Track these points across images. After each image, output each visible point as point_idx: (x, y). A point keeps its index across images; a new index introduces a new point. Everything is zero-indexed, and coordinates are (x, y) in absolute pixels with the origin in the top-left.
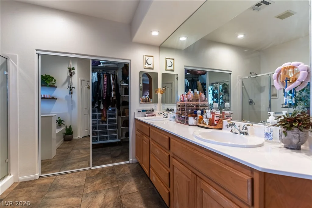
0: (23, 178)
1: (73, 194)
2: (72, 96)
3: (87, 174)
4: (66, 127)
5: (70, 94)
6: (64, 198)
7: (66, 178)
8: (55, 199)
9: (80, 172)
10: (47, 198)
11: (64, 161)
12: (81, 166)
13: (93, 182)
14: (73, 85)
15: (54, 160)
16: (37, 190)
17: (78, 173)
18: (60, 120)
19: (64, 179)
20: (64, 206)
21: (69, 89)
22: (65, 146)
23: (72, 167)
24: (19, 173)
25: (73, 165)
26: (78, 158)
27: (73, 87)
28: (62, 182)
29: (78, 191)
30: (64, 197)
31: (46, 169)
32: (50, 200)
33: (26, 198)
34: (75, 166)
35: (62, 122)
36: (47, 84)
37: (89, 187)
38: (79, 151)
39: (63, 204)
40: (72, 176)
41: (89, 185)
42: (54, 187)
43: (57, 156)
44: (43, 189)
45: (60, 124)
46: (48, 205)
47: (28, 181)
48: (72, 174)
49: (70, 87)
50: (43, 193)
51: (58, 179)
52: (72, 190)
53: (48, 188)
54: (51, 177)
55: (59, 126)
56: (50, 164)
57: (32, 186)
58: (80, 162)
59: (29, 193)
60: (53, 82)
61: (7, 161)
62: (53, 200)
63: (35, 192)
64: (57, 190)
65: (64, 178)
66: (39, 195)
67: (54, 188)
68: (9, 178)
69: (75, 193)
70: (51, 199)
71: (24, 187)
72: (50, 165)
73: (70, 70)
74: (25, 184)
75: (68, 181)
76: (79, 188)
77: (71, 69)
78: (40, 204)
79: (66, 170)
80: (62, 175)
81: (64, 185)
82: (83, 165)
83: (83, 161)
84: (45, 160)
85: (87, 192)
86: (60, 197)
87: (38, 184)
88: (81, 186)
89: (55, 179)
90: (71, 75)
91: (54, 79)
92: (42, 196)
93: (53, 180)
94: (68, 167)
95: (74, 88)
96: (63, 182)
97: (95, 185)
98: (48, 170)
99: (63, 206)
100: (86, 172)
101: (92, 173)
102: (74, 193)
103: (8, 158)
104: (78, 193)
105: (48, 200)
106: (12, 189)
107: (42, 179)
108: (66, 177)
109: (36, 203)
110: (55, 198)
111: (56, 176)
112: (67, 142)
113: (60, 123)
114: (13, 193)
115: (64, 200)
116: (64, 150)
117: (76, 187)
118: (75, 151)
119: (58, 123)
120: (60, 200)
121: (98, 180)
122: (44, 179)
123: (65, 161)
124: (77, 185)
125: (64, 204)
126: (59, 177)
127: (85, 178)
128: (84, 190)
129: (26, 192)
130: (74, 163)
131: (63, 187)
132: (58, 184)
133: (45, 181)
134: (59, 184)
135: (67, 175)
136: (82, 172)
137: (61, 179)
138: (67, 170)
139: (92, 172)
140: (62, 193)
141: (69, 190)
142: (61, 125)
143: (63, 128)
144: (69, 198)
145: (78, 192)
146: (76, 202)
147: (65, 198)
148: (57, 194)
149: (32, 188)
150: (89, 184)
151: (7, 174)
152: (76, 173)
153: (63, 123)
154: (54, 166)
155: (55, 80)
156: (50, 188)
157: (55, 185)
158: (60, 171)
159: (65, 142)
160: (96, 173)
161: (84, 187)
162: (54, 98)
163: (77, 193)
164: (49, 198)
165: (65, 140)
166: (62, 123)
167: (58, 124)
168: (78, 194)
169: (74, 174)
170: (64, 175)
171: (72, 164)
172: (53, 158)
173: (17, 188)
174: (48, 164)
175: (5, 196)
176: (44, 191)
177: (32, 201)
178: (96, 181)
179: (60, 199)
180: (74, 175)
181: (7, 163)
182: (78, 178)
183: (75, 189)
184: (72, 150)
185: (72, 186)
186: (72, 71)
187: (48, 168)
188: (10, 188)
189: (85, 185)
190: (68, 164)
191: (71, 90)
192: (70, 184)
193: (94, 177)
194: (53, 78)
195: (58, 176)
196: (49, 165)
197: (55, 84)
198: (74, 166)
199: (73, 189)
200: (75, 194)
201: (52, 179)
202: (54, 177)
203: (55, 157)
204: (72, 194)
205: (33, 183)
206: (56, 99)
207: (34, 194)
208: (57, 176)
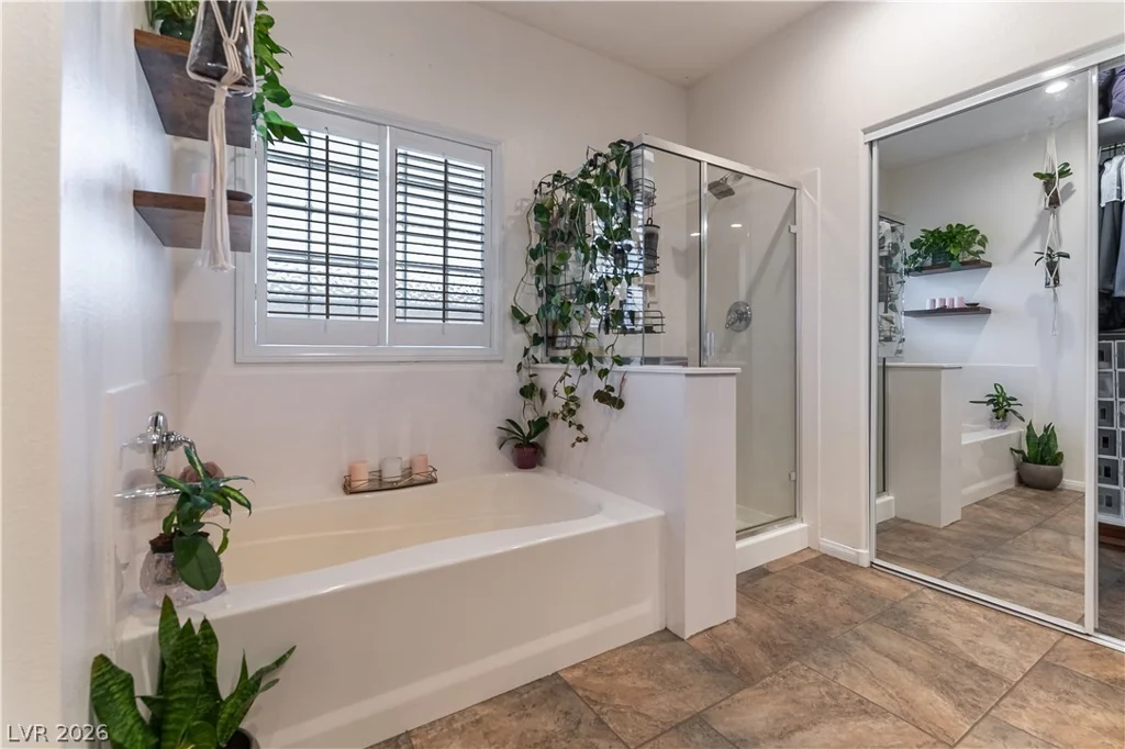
0: (832, 545)
1: (947, 683)
2: (1055, 294)
3: (1052, 649)
4: (1030, 427)
5: (1047, 284)
6: (907, 672)
7: (950, 613)
8: (877, 656)
9: (1022, 624)
10: (857, 636)
11: (980, 553)
12: (1043, 604)
13: (1067, 698)
14: (1063, 244)
15: (944, 533)
16: (846, 596)
17: (1011, 622)
18: (1001, 394)
19: (946, 611)
20: (893, 702)
21: (1043, 264)
22: (1013, 502)
23: (998, 587)
24: (819, 525)
25: (1007, 582)
26: (1048, 565)
27: (1060, 255)
28: (930, 615)
29: (975, 687)
30: (910, 670)
31: (903, 549)
32: (863, 649)
33: (812, 600)
34: (1013, 587)
35: (1009, 405)
36: (952, 257)
37: (1034, 704)
38: (1068, 541)
39: (893, 687)
40: (981, 620)
41: (1038, 700)
42: (896, 617)
43: (962, 526)
44: (864, 605)
45: (1001, 412)
46: (850, 660)
47: (841, 561)
48: (987, 612)
49: (1049, 255)
50: (857, 616)
51: (924, 601)
52: (952, 667)
53: (879, 610)
54: (904, 583)
55: (997, 418)
56: (926, 540)
57: (843, 579)
58: (1047, 583)
59: (825, 593)
60: (976, 248)
61: (793, 478)
62: (872, 654)
63: (838, 600)
64: (900, 632)
65: (947, 607)
66: (845, 612)
67: (896, 619)
68: (796, 527)
69: (958, 687)
70: (867, 649)
71: (822, 571)
72: (926, 545)
73: (1048, 180)
74: (828, 563)
75: (956, 627)
76: (984, 681)
77: (1052, 176)
78: (831, 639)
79: (966, 586)
80: (944, 597)
81: (932, 630)
82: (1055, 601)
83: (1065, 588)
84: (913, 523)
85: (1013, 722)
86: (897, 662)
87: (858, 582)
88: (1000, 679)
89: (912, 596)
90: (1055, 202)
91: (978, 238)
92: (850, 622)
93: (906, 594)
94: (981, 582)
95: (1068, 256)
96: (933, 621)
97: (1078, 719)
98: (909, 556)
99: (891, 696)
100: (1054, 637)
101: (1087, 662)
102: (956, 682)
103: (795, 471)
104: (971, 695)
105: (859, 643)
106: (798, 560)
107: (877, 575)
108: (952, 610)
109: (826, 630)
110: (879, 652)
111: (919, 588)
112: (1030, 493)
113: (1001, 407)
114: (793, 571)
115: (906, 679)
116: (998, 517)
117: (972, 665)
118: (1048, 536)
119: (992, 406)
120: (892, 668)
121: (1106, 707)
122: (880, 576)
123: (983, 556)
124: (981, 664)
125: (897, 693)
126: (931, 595)
127: (1036, 658)
128: (1004, 701)
129: (820, 586)
130: (1015, 577)
131: (924, 635)
132: (915, 617)
133: (881, 584)
134: (916, 620)
135: (961, 605)
136: (1035, 630)
137: (935, 605)
138: (972, 588)
139: (1091, 656)
140: (912, 652)
141: (942, 658)
142: (1004, 417)
143: (1016, 430)
144: (927, 686)
145: (972, 690)
146: (941, 717)
147: (911, 676)
148: (894, 643)
149: (839, 584)
150: (1042, 692)
151: (793, 514)
152: (1003, 616)
153: (1015, 412)
154: (933, 553)
155: (984, 237)
156: (882, 614)
157: (904, 612)
158: (943, 579)
159: (1021, 489)
160: (1110, 674)
161: (1010, 690)
162: (978, 309)
163: (966, 691)
164: (865, 639)
165: (1022, 481)
166: (1012, 407)
167: (994, 411)
168: (969, 698)
169: (992, 615)
170: (950, 598)
171: (1003, 577)
172: (945, 528)
173: (807, 563)
174: (917, 539)
175: (777, 568)
176: (861, 611)
177: (818, 618)
178: (1089, 707)
179: (895, 665)
180: (990, 620)
181: (793, 484)
182: (1001, 638)
183: (965, 670)
184: (1039, 526)
185: (962, 652)
186: (1061, 184)
187: (912, 551)
188: (795, 554)
189: (1022, 687)
190: (990, 571)
191: (1052, 267)
192: (958, 642)
193: (1087, 679)
194: (976, 232)
195: (930, 591)
196: (918, 544)
197: (983, 252)
198: (1008, 589)
199: (956, 667)
200: (957, 692)
201: (905, 590)
202: (914, 588)
203: (951, 527)
204: (941, 680)
205: (848, 571)
206: (988, 311)
207: (833, 602)
208: (926, 591)
